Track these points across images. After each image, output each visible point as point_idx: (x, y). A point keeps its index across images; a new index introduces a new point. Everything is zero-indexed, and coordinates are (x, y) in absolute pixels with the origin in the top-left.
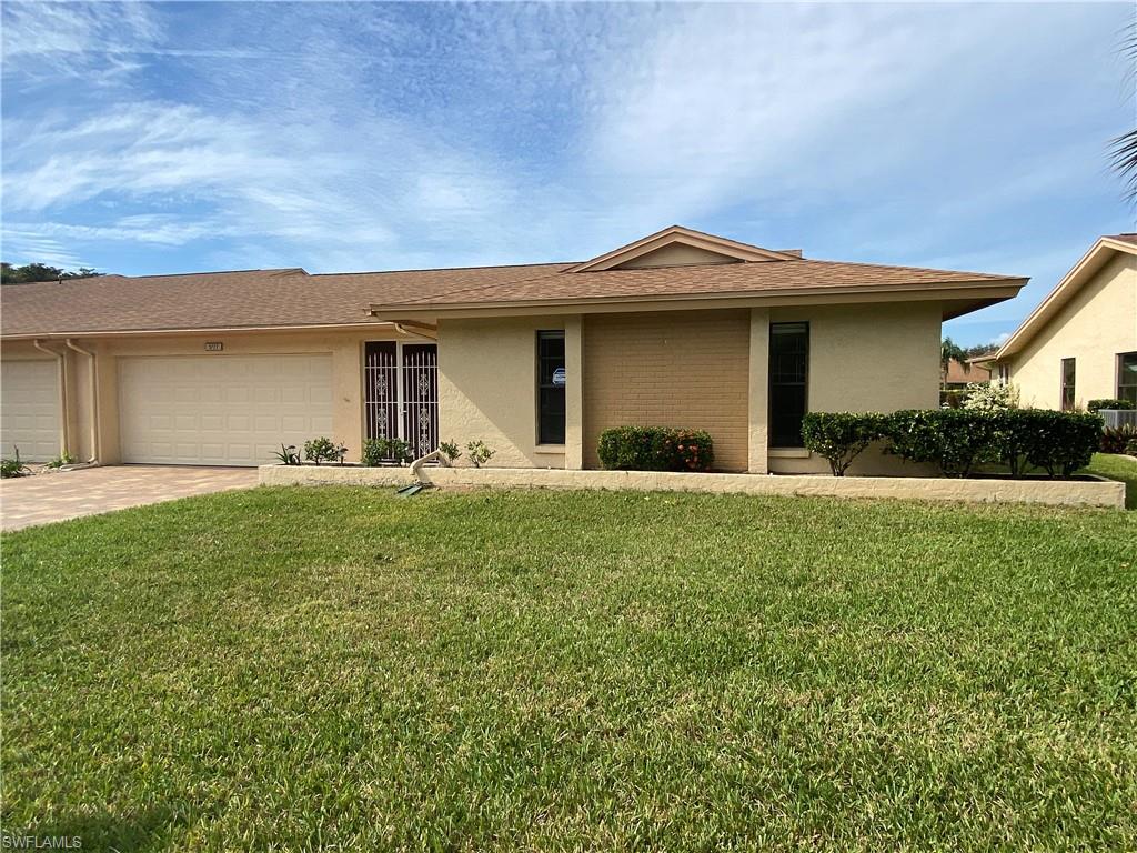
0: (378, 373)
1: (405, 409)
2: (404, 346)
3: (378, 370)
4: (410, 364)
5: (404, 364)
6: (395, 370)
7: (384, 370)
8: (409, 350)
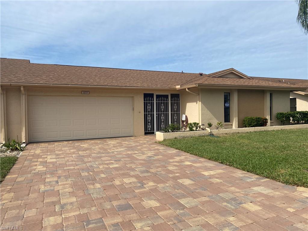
0: (148, 103)
1: (157, 115)
2: (156, 95)
3: (148, 102)
4: (158, 101)
5: (156, 101)
6: (153, 102)
7: (150, 102)
8: (158, 96)
